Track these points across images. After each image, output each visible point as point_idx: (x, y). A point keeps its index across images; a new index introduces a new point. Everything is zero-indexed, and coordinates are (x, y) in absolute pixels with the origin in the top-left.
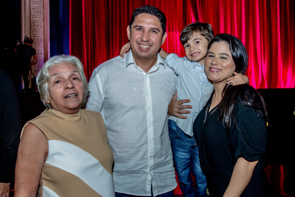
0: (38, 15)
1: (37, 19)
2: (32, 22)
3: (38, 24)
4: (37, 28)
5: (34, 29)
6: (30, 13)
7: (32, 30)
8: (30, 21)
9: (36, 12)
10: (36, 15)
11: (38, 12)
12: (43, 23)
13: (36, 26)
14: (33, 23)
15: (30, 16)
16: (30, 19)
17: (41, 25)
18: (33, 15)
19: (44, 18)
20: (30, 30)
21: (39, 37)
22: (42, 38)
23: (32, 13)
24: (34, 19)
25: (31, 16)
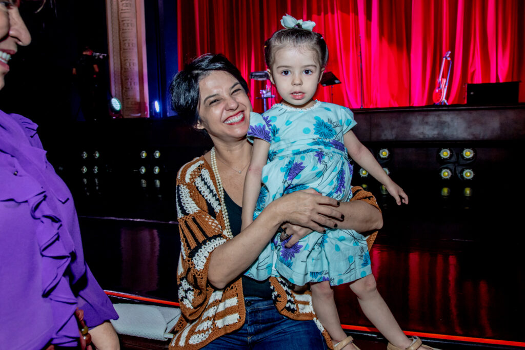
0: (128, 9)
1: (127, 15)
2: (121, 19)
3: (129, 22)
4: (127, 28)
5: (123, 30)
6: (118, 7)
7: (121, 32)
8: (118, 19)
9: (125, 5)
10: (125, 10)
11: (128, 5)
12: (134, 20)
13: (126, 25)
14: (123, 21)
15: (118, 11)
16: (118, 15)
17: (132, 24)
18: (122, 10)
19: (136, 11)
20: (119, 31)
21: (129, 40)
22: (135, 41)
23: (121, 7)
24: (123, 15)
25: (120, 12)
